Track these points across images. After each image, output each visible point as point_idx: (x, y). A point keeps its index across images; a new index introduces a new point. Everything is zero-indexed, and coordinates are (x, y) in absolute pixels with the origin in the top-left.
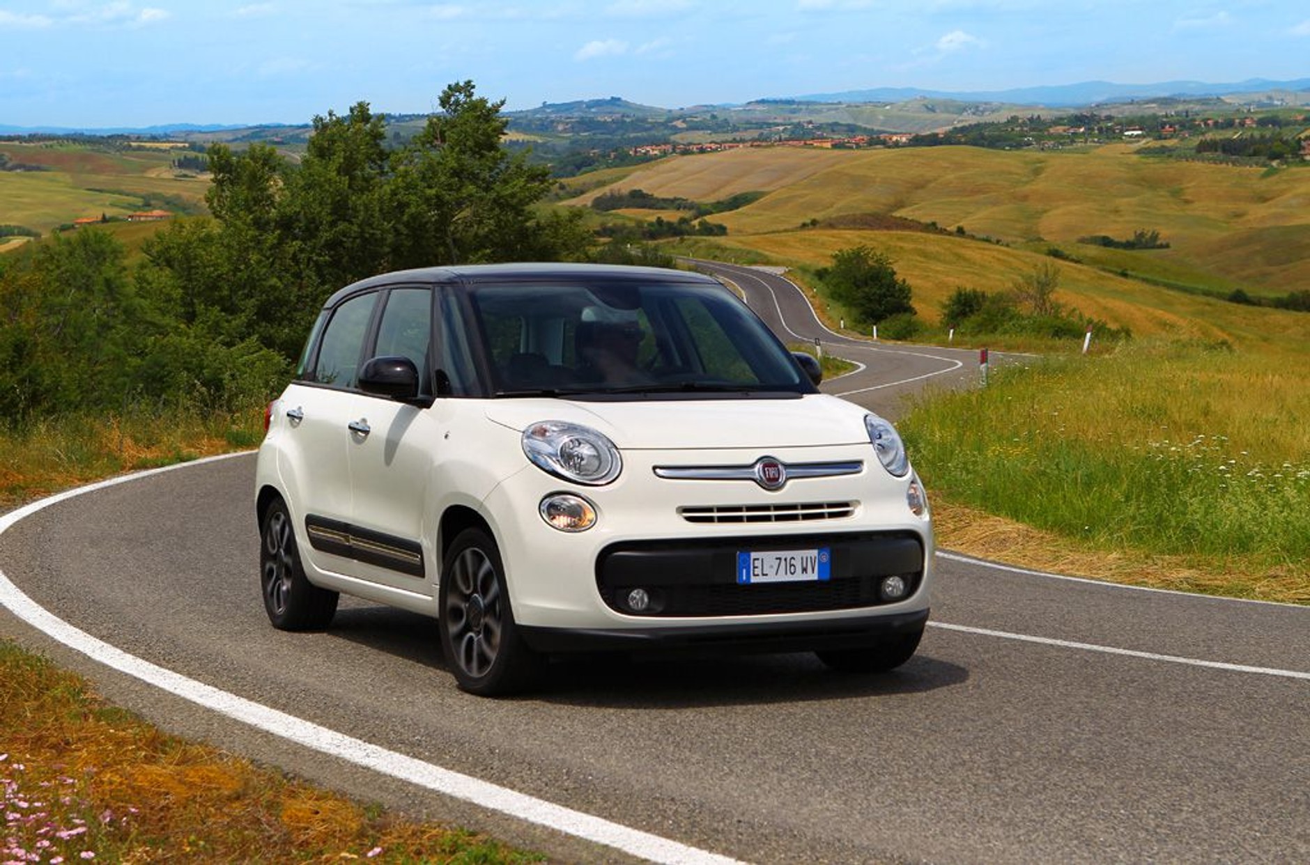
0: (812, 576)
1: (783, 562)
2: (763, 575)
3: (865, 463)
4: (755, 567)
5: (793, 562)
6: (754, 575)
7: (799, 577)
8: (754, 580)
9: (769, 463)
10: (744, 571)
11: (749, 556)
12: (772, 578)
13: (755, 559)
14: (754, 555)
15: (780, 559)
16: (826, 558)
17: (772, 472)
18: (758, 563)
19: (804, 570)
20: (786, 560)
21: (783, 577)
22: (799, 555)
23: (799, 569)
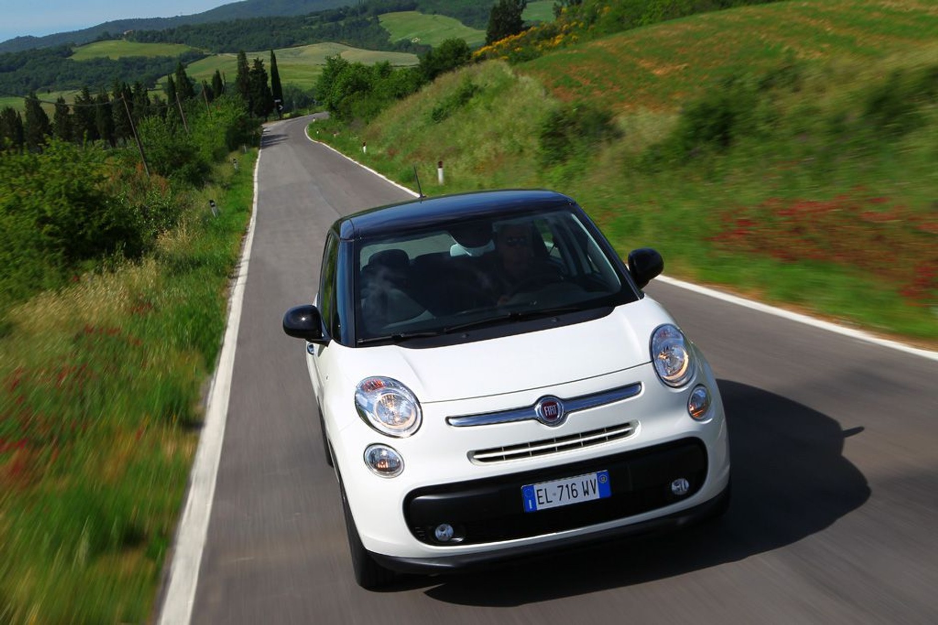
0: (595, 496)
1: (565, 488)
2: (548, 502)
3: (643, 384)
4: (539, 497)
5: (574, 487)
6: (540, 503)
7: (581, 498)
8: (539, 507)
9: (548, 401)
10: (530, 501)
11: (532, 488)
12: (556, 503)
13: (538, 491)
14: (537, 487)
15: (562, 486)
16: (605, 480)
17: (550, 410)
18: (540, 493)
19: (586, 492)
20: (567, 486)
21: (567, 501)
22: (578, 481)
23: (581, 492)
